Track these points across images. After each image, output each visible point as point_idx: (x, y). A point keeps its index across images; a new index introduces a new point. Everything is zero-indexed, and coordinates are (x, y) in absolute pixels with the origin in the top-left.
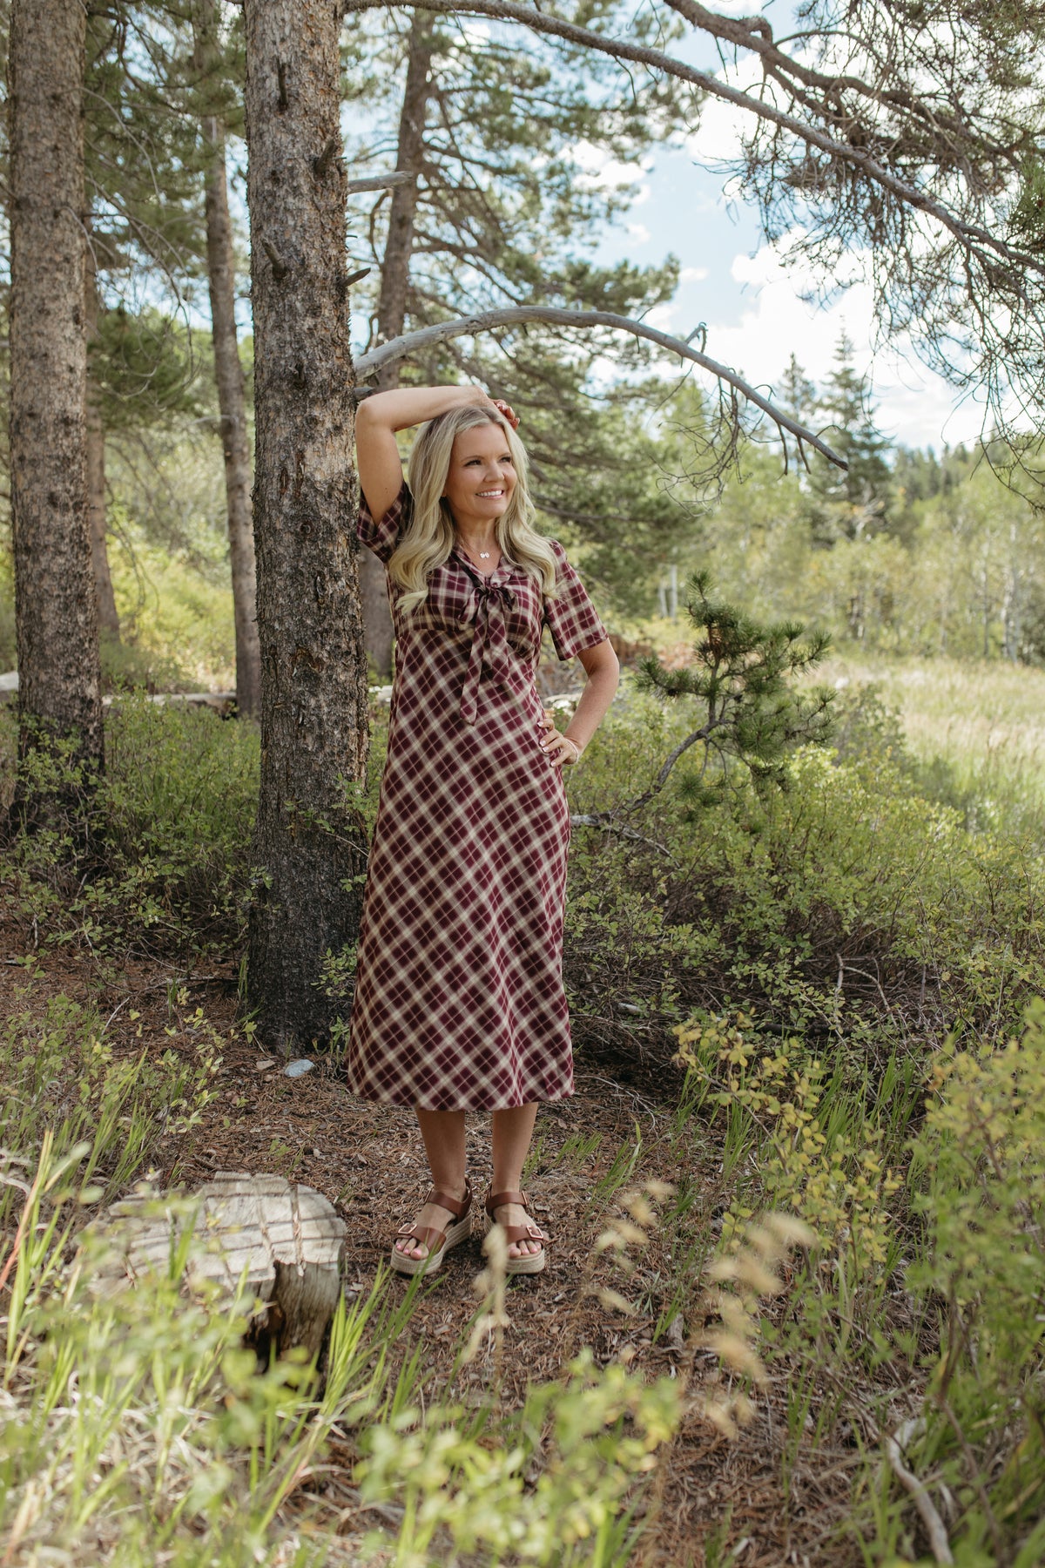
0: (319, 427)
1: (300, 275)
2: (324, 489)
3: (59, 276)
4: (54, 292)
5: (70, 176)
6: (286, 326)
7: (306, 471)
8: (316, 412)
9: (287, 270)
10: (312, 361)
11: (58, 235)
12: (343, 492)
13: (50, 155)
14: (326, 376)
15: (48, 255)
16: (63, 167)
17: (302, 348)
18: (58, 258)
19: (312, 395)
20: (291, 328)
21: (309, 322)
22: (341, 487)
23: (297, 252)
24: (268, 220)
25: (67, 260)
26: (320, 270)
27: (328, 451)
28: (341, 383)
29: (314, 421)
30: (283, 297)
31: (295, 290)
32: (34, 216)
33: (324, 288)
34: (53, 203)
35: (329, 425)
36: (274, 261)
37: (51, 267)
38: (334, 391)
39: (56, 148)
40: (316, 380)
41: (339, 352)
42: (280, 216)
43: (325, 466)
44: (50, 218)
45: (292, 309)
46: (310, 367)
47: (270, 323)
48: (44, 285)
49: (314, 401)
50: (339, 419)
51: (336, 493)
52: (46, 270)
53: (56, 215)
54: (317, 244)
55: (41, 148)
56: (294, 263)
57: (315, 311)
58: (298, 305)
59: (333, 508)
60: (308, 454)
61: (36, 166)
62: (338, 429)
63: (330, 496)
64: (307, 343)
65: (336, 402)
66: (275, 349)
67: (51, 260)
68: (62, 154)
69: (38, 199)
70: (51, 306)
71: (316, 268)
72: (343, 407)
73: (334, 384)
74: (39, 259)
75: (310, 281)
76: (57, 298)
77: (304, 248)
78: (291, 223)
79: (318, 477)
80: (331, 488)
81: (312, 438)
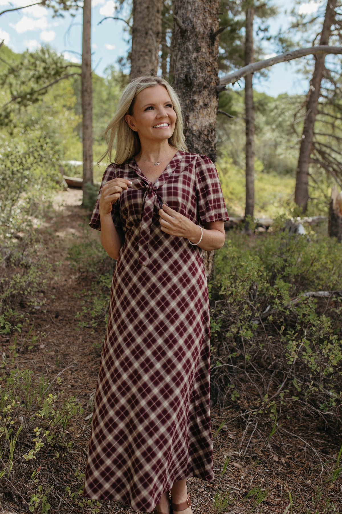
0: (196, 105)
1: (192, 33)
2: (196, 133)
3: (146, 58)
4: (144, 64)
5: (153, 18)
6: (184, 57)
7: (189, 125)
8: (196, 98)
9: (186, 31)
10: (195, 74)
11: (147, 41)
12: (207, 136)
13: (146, 10)
14: (201, 80)
15: (143, 49)
16: (150, 15)
17: (191, 67)
18: (147, 51)
19: (194, 89)
20: (187, 58)
21: (195, 55)
22: (206, 133)
23: (191, 22)
24: (180, 8)
25: (150, 51)
26: (202, 30)
27: (200, 116)
28: (209, 83)
29: (194, 102)
30: (184, 43)
31: (189, 40)
32: (139, 35)
33: (203, 38)
34: (146, 29)
35: (201, 103)
36: (180, 27)
37: (144, 54)
38: (205, 87)
39: (148, 8)
40: (197, 82)
41: (209, 69)
42: (185, 6)
43: (198, 123)
44: (144, 35)
45: (188, 50)
46: (193, 76)
47: (179, 57)
48: (141, 61)
49: (195, 93)
50: (207, 101)
51: (202, 136)
52: (141, 55)
53: (147, 33)
54: (201, 18)
55: (143, 8)
56: (190, 27)
57: (198, 49)
58: (190, 47)
59: (201, 143)
60: (191, 118)
61: (140, 15)
62: (206, 105)
63: (199, 137)
64: (193, 65)
65: (205, 93)
66: (180, 69)
67: (144, 52)
68: (151, 9)
69: (140, 28)
70: (142, 69)
71: (200, 29)
72: (209, 95)
73: (205, 84)
74: (139, 52)
75: (196, 35)
76: (145, 66)
77: (195, 20)
78: (190, 8)
79: (195, 128)
80: (200, 133)
81: (193, 110)
